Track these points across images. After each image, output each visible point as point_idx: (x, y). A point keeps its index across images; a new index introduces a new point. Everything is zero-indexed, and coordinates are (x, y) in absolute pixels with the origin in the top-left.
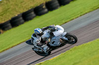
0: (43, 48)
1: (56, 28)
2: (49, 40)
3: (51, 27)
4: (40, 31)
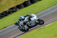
0: (25, 27)
1: (32, 16)
2: (28, 23)
3: (29, 15)
4: (23, 17)
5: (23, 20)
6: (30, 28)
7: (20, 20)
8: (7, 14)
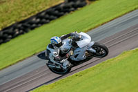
5: (59, 45)
6: (75, 65)
7: (51, 46)
8: (62, 13)
